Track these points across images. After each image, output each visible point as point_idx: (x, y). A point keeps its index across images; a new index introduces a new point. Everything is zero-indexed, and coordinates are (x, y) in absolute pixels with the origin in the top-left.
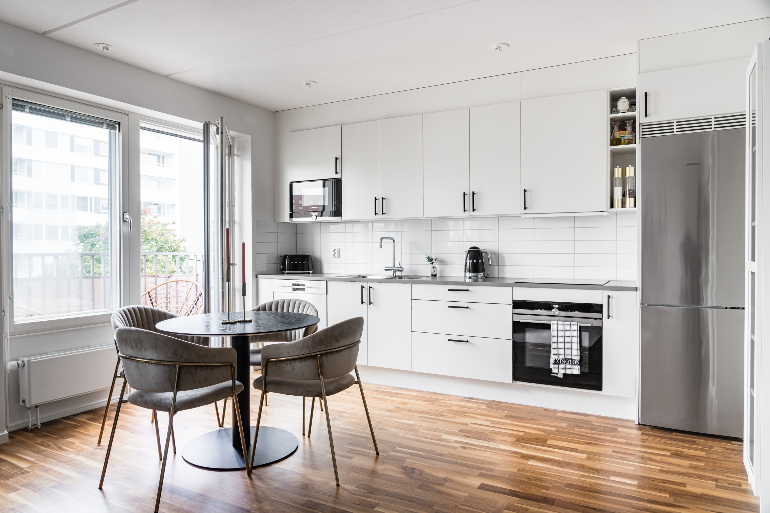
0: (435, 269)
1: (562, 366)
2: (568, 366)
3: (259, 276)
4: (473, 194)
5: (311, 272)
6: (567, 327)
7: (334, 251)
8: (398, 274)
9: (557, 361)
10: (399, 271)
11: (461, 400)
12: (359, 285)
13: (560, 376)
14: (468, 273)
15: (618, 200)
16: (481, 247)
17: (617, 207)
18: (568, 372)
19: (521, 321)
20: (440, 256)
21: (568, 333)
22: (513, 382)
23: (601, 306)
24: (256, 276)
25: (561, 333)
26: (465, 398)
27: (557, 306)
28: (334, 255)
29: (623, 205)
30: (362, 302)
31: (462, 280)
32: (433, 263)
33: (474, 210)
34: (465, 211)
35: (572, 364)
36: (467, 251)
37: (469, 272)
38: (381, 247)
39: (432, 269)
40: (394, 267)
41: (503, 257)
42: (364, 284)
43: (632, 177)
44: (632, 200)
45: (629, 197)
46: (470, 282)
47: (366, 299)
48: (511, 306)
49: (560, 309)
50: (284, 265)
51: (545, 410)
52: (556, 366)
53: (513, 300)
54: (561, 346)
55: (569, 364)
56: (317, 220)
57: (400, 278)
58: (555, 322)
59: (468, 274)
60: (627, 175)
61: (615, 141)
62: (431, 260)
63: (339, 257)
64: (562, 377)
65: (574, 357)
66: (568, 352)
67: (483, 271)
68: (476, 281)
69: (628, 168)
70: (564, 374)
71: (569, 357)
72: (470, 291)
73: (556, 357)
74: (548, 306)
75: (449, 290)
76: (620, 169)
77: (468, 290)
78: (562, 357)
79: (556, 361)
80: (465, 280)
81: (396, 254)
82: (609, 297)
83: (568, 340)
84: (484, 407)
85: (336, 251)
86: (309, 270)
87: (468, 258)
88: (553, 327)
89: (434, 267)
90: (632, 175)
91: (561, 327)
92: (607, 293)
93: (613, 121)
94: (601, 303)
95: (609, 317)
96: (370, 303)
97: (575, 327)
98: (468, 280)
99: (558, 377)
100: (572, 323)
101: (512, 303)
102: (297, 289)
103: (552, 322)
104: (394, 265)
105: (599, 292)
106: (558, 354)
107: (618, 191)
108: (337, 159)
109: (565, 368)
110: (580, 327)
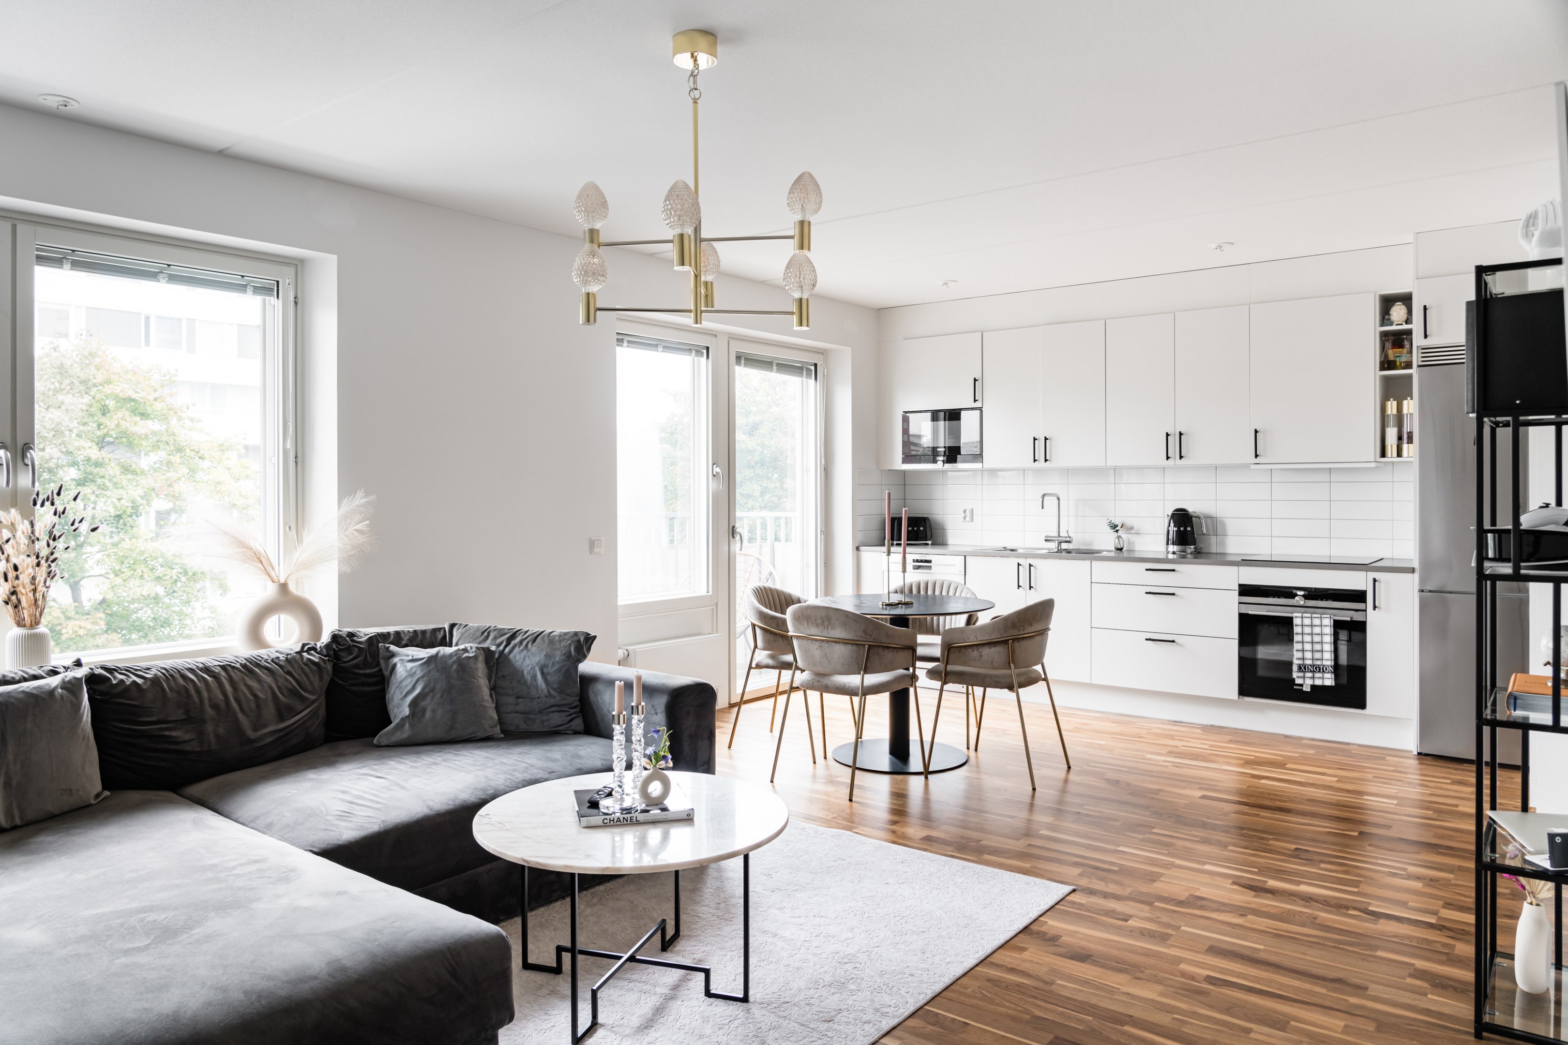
0: (1120, 539)
1: (1309, 675)
2: (1317, 675)
3: (862, 548)
4: (1181, 434)
5: (929, 542)
6: (1317, 622)
7: (965, 511)
8: (1064, 546)
9: (1302, 668)
10: (1066, 542)
11: (1164, 723)
12: (1014, 562)
13: (1307, 689)
14: (1172, 546)
15: (1392, 446)
16: (1191, 509)
17: (1389, 456)
18: (1318, 682)
19: (1250, 612)
20: (1129, 522)
21: (1317, 630)
22: (1239, 698)
23: (1364, 593)
24: (858, 549)
25: (1307, 630)
26: (1169, 721)
27: (1302, 593)
28: (965, 518)
29: (1399, 454)
30: (1019, 586)
31: (1162, 556)
32: (1117, 531)
33: (1181, 457)
34: (1168, 458)
36: (1170, 514)
37: (1173, 544)
38: (1043, 508)
39: (1117, 540)
40: (1059, 536)
41: (1223, 525)
42: (1021, 561)
43: (1410, 415)
44: (1411, 446)
45: (1408, 443)
46: (1174, 559)
47: (1024, 582)
48: (1237, 592)
49: (1306, 597)
52: (1301, 674)
53: (1240, 585)
54: (1308, 647)
55: (1319, 671)
56: (944, 467)
57: (1069, 552)
58: (1300, 615)
59: (1172, 548)
60: (1404, 411)
61: (1386, 364)
62: (1114, 527)
63: (972, 521)
64: (1309, 690)
65: (1325, 663)
66: (1318, 655)
67: (1194, 544)
68: (1184, 557)
69: (1404, 402)
70: (1311, 686)
71: (1319, 663)
72: (1178, 571)
73: (1301, 662)
74: (1287, 593)
75: (1147, 570)
76: (1395, 403)
77: (1174, 570)
78: (1308, 662)
79: (1300, 668)
80: (1167, 556)
81: (1061, 517)
82: (1375, 580)
83: (1317, 639)
84: (1199, 731)
85: (968, 513)
86: (927, 540)
87: (1172, 524)
88: (1297, 621)
89: (1119, 537)
90: (1412, 411)
91: (1307, 621)
92: (1372, 575)
93: (1384, 335)
94: (1363, 588)
95: (1375, 607)
96: (1031, 587)
97: (1327, 622)
98: (1171, 556)
99: (1304, 690)
100: (1323, 616)
101: (1237, 588)
102: (919, 567)
103: (1295, 615)
104: (1059, 534)
105: (1361, 575)
106: (1303, 659)
107: (1392, 434)
108: (975, 380)
109: (1313, 678)
110: (1335, 621)
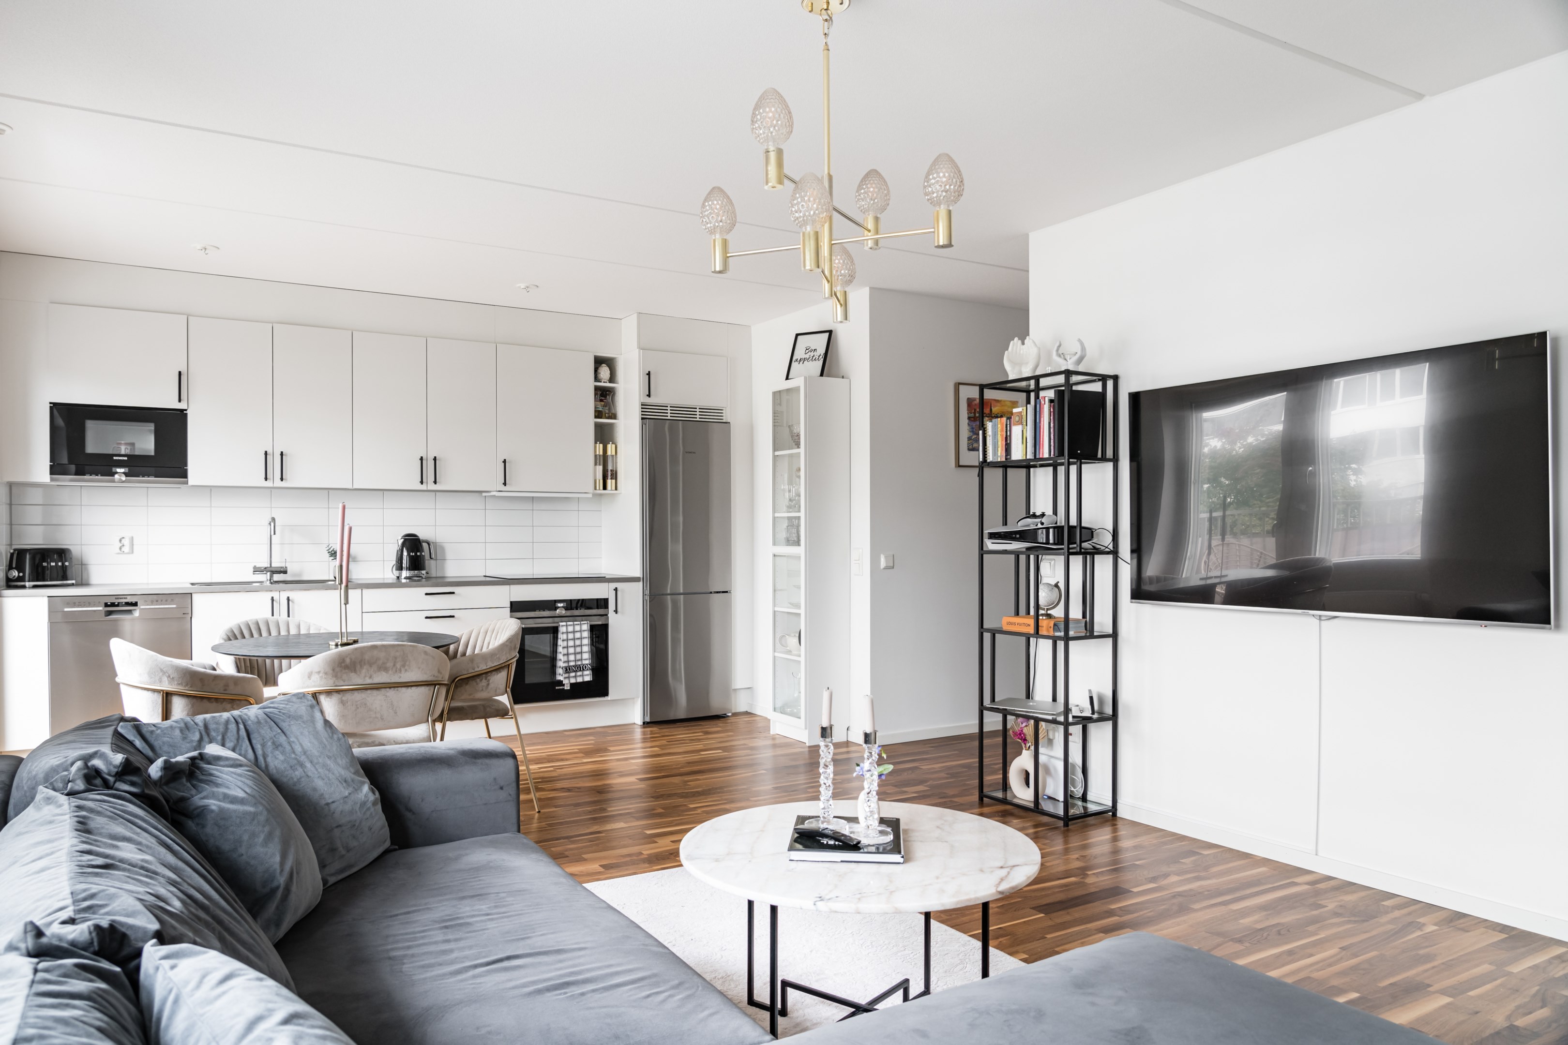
1: (573, 674)
2: (579, 673)
4: (435, 458)
6: (577, 628)
7: (120, 540)
9: (568, 670)
10: (280, 572)
12: (266, 596)
13: (567, 687)
14: (404, 571)
15: (599, 480)
17: (598, 489)
18: (580, 680)
21: (578, 635)
23: (606, 601)
25: (571, 636)
27: (562, 605)
28: (120, 549)
29: (605, 488)
33: (436, 482)
34: (423, 482)
35: (583, 670)
36: (402, 539)
37: (406, 570)
42: (276, 595)
43: (613, 456)
44: (614, 481)
45: (611, 479)
48: (509, 609)
49: (566, 609)
51: (547, 733)
52: (567, 675)
53: (511, 603)
54: (571, 650)
55: (580, 670)
58: (564, 624)
60: (609, 453)
61: (598, 414)
62: (333, 554)
64: (569, 688)
65: (585, 662)
66: (578, 657)
67: (421, 568)
68: (421, 581)
69: (609, 446)
70: (571, 685)
71: (579, 663)
72: (457, 594)
73: (566, 665)
74: (550, 605)
75: (427, 594)
76: (602, 445)
77: (453, 593)
78: (572, 664)
82: (614, 590)
83: (578, 642)
85: (126, 542)
86: (69, 580)
87: (404, 550)
88: (562, 629)
90: (614, 453)
91: (570, 629)
92: (614, 585)
93: (597, 389)
94: (606, 597)
95: (616, 612)
97: (586, 627)
99: (565, 688)
100: (582, 622)
101: (509, 605)
102: (115, 613)
103: (561, 624)
104: (271, 564)
105: (604, 585)
106: (568, 662)
107: (599, 470)
109: (575, 677)
110: (591, 626)
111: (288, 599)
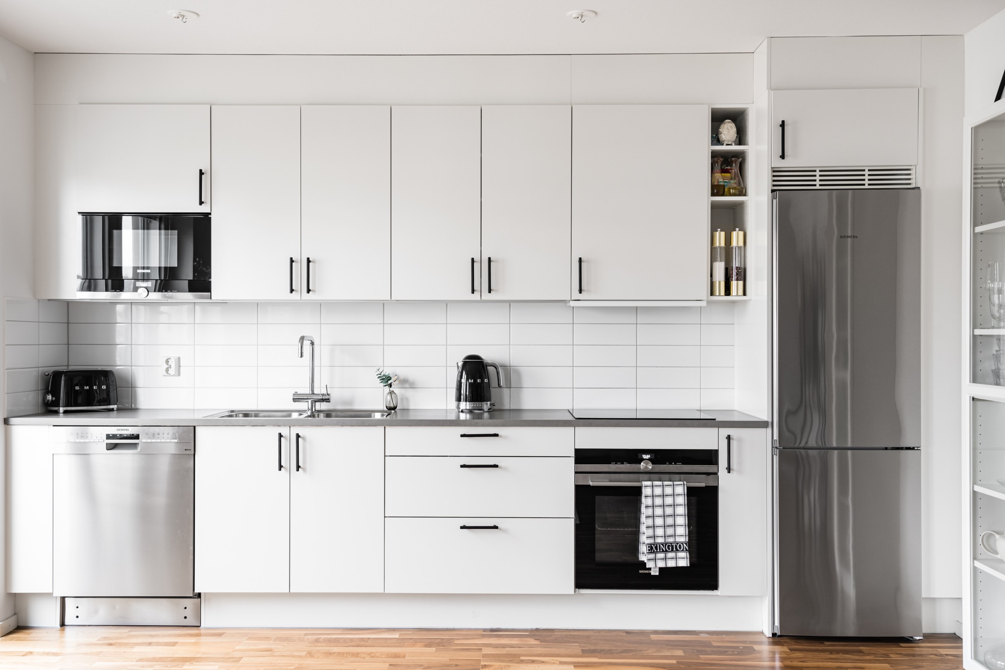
0: (393, 396)
1: (661, 555)
2: (670, 555)
3: (13, 421)
4: (491, 260)
5: (115, 407)
6: (669, 490)
7: (167, 362)
8: (319, 406)
9: (653, 549)
10: (323, 400)
11: (483, 636)
12: (274, 432)
13: (655, 572)
14: (464, 403)
15: (720, 282)
16: (487, 356)
17: (717, 294)
18: (671, 564)
19: (591, 484)
20: (402, 373)
21: (669, 501)
22: (575, 591)
23: (716, 452)
24: (6, 422)
25: (658, 501)
26: (485, 630)
27: (648, 457)
28: (167, 370)
29: (728, 292)
30: (281, 467)
32: (390, 385)
33: (490, 290)
34: (472, 291)
35: (677, 550)
36: (460, 364)
37: (466, 401)
38: (302, 356)
39: (389, 397)
40: (313, 394)
41: (518, 373)
42: (284, 431)
43: (740, 248)
44: (741, 283)
45: (737, 280)
47: (288, 459)
48: (573, 460)
49: (653, 461)
50: (55, 392)
51: (628, 632)
52: (652, 556)
54: (659, 521)
55: (672, 550)
56: (149, 297)
57: (328, 414)
58: (649, 483)
59: (464, 405)
60: (734, 244)
61: (717, 190)
62: (386, 380)
63: (179, 375)
64: (657, 574)
65: (679, 539)
66: (670, 531)
67: (490, 401)
68: (480, 417)
69: (734, 234)
70: (660, 569)
71: (671, 540)
72: (501, 436)
73: (651, 541)
74: (632, 457)
75: (462, 436)
76: (723, 234)
77: (496, 435)
78: (660, 540)
79: (652, 548)
82: (728, 438)
83: (669, 511)
84: (532, 641)
85: (172, 363)
86: (109, 404)
87: (464, 376)
88: (646, 491)
89: (391, 393)
90: (741, 244)
91: (658, 491)
92: (725, 432)
93: (714, 156)
94: (714, 447)
95: (729, 469)
96: (298, 467)
97: (680, 489)
99: (652, 574)
100: (676, 483)
101: (573, 454)
103: (645, 483)
104: (313, 391)
105: (713, 431)
106: (654, 537)
107: (720, 267)
108: (201, 173)
109: (665, 559)
110: (689, 488)
111: (298, 436)
